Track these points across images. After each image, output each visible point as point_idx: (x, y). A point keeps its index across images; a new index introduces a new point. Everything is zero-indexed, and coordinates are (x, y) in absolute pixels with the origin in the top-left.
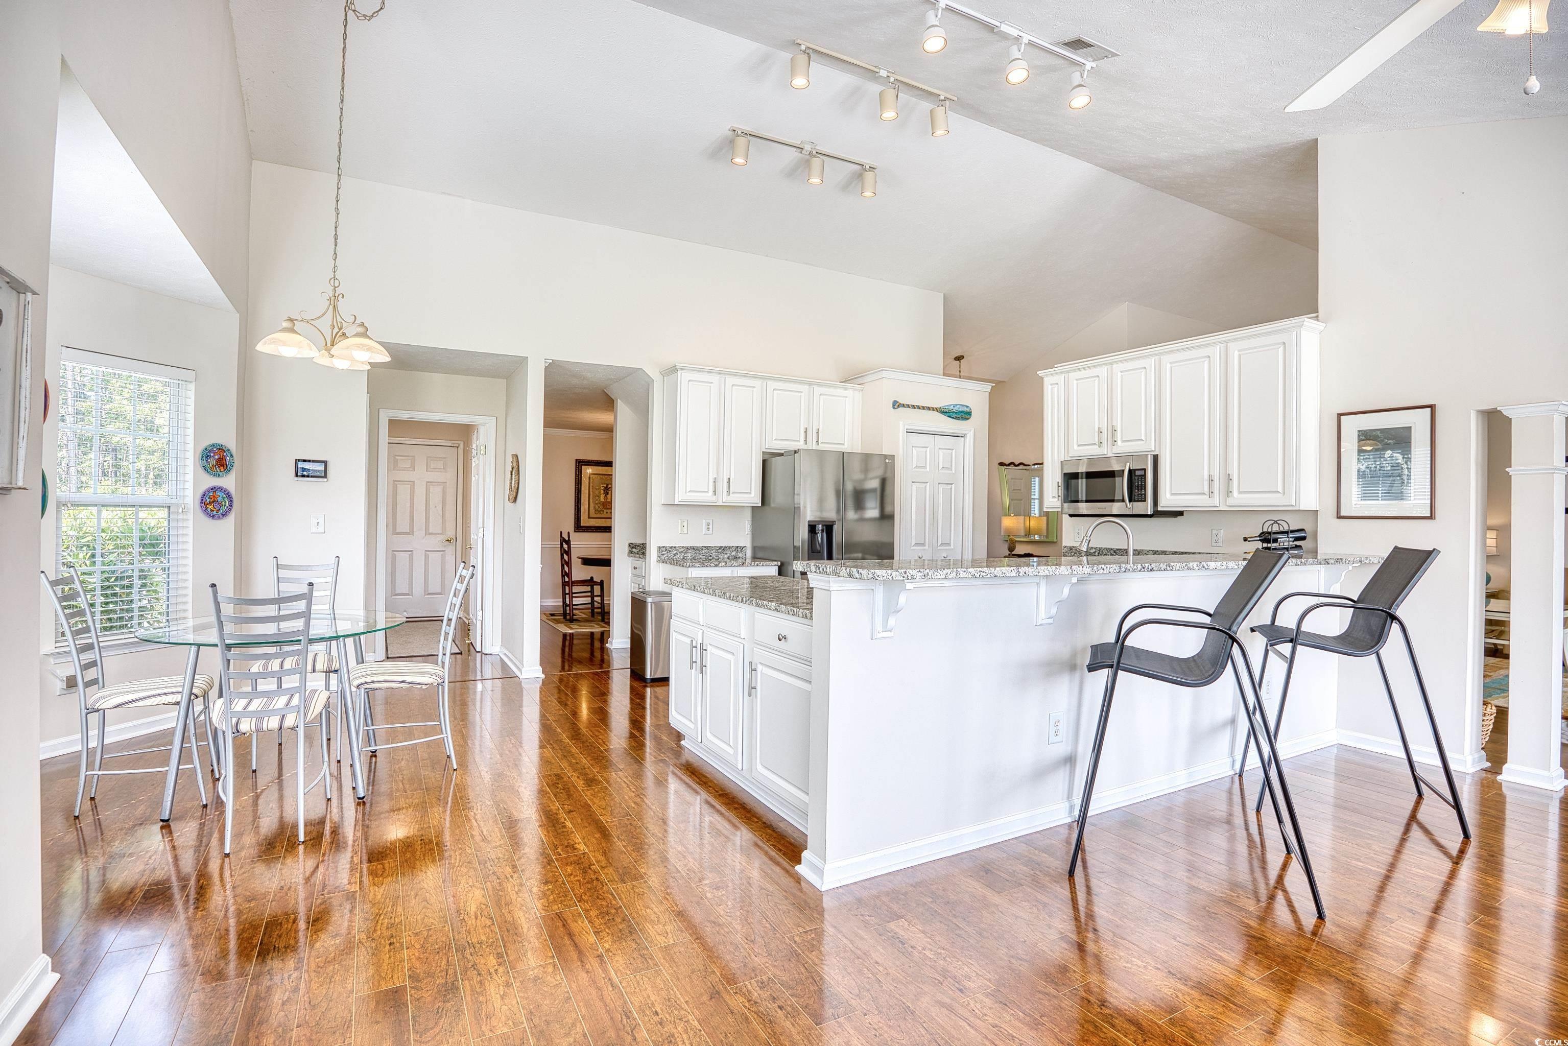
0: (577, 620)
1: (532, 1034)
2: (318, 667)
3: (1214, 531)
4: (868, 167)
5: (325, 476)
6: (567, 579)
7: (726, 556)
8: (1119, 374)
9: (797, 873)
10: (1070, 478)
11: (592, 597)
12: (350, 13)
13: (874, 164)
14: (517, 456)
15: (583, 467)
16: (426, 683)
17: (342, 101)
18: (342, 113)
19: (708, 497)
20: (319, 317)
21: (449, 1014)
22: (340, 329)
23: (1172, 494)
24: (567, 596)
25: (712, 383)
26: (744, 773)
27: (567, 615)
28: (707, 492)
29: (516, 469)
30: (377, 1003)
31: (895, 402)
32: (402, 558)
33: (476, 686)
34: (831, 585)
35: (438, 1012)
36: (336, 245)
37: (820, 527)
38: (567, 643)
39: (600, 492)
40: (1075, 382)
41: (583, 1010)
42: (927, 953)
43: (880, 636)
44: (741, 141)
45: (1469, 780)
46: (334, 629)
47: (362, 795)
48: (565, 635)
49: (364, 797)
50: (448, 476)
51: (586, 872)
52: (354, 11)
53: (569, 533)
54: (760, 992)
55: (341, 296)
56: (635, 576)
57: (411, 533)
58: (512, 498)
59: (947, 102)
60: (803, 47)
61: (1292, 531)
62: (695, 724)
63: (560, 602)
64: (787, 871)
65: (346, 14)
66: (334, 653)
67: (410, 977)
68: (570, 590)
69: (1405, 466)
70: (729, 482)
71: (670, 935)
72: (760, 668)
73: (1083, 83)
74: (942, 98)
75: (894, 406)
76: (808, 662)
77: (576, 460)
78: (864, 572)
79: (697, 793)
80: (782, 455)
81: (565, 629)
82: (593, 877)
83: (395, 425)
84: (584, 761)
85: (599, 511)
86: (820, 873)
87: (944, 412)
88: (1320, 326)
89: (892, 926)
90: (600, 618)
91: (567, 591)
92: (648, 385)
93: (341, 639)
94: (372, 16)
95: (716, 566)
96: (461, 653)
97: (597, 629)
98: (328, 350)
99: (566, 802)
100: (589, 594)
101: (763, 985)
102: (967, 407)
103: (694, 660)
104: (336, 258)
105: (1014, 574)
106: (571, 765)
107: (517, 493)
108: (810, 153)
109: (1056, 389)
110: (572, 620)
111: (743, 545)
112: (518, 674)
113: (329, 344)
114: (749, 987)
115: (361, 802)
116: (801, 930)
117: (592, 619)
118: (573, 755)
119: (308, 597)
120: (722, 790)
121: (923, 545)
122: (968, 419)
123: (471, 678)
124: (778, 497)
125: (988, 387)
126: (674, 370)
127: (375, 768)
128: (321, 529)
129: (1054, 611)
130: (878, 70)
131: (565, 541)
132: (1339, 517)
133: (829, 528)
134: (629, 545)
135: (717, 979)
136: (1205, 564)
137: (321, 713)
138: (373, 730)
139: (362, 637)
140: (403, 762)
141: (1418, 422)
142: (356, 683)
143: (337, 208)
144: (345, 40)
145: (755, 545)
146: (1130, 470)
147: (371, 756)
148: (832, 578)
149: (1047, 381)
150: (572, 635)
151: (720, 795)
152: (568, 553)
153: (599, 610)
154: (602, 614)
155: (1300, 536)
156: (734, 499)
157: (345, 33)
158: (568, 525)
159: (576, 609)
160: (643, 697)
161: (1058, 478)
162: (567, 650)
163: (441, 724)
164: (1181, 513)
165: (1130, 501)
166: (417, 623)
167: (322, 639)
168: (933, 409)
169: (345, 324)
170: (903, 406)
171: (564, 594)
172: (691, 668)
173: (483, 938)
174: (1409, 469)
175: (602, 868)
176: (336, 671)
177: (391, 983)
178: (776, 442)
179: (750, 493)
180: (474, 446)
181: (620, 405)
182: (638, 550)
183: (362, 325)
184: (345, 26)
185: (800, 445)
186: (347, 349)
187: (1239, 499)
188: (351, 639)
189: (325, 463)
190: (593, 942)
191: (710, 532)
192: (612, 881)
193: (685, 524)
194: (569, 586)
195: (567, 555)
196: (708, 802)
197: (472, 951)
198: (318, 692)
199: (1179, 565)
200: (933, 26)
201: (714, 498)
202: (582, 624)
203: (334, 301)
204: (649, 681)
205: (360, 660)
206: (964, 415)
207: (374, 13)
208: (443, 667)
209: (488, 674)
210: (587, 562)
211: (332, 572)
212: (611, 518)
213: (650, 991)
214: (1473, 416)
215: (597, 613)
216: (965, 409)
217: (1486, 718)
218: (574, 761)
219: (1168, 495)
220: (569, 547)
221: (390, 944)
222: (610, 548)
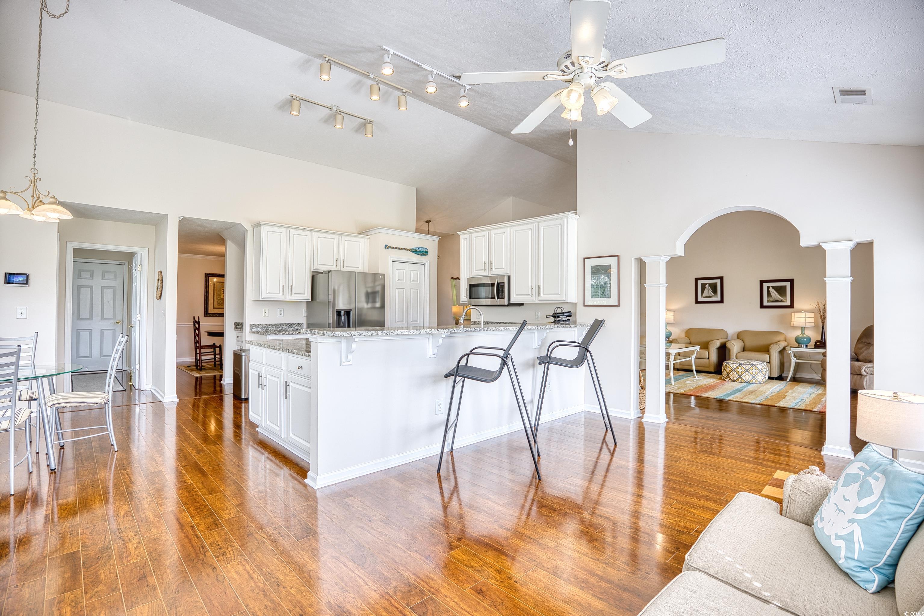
0: (204, 369)
1: (150, 560)
2: (23, 398)
3: (536, 313)
4: (368, 121)
5: (27, 283)
6: (198, 345)
7: (291, 329)
8: (494, 235)
9: (305, 483)
10: (472, 287)
11: (215, 355)
12: (44, 13)
13: (372, 119)
14: (161, 272)
15: (210, 278)
16: (97, 402)
17: (39, 65)
18: (39, 71)
19: (279, 296)
20: (23, 191)
21: (104, 558)
22: (39, 198)
23: (516, 295)
24: (198, 355)
25: (281, 233)
26: (285, 439)
27: (198, 366)
28: (279, 293)
29: (161, 280)
30: (62, 559)
31: (386, 246)
32: (85, 335)
33: (135, 408)
34: (318, 340)
35: (98, 558)
36: (35, 149)
37: (343, 312)
38: (198, 383)
39: (221, 293)
40: (474, 238)
41: (180, 548)
42: (359, 509)
43: (344, 364)
44: (296, 103)
45: (632, 422)
46: (34, 373)
47: (54, 468)
48: (197, 378)
49: (55, 469)
50: (116, 283)
51: (190, 492)
52: (47, 12)
53: (199, 317)
54: (273, 531)
55: (39, 179)
56: (239, 341)
57: (91, 318)
58: (158, 296)
59: (406, 94)
60: (327, 59)
61: (566, 313)
62: (261, 417)
63: (193, 359)
64: (300, 482)
65: (41, 13)
66: (35, 388)
67: (82, 546)
68: (200, 351)
69: (608, 283)
70: (292, 288)
71: (232, 514)
72: (291, 384)
73: (465, 95)
74: (404, 91)
75: (385, 248)
76: (309, 378)
77: (205, 273)
78: (330, 333)
79: (263, 454)
80: (322, 273)
81: (196, 374)
82: (194, 494)
83: (78, 252)
84: (197, 441)
85: (220, 304)
86: (315, 480)
87: (414, 251)
88: (577, 217)
89: (346, 500)
90: (219, 367)
91: (198, 352)
92: (244, 233)
93: (40, 379)
94: (60, 16)
95: (283, 334)
96: (125, 390)
97: (217, 374)
98: (31, 211)
99: (183, 462)
100: (213, 353)
101: (275, 529)
102: (426, 249)
103: (260, 383)
104: (35, 157)
105: (408, 333)
106: (189, 444)
107: (161, 294)
108: (336, 111)
109: (466, 241)
110: (201, 369)
111: (301, 323)
112: (162, 399)
113: (30, 207)
114: (268, 530)
115: (53, 472)
116: (300, 505)
117: (215, 368)
118: (191, 440)
119: (17, 354)
120: (274, 450)
121: (402, 321)
122: (426, 255)
123: (132, 404)
124: (321, 296)
125: (437, 239)
126: (258, 225)
127: (63, 454)
128: (24, 316)
129: (436, 351)
130: (369, 74)
131: (196, 323)
132: (585, 306)
133: (348, 313)
134: (235, 324)
135: (253, 529)
136: (507, 328)
137: (26, 421)
138: (62, 433)
139: (54, 378)
140: (82, 450)
141: (613, 262)
142: (50, 404)
143: (36, 127)
144: (41, 28)
145: (308, 322)
146: (498, 283)
147: (60, 449)
148: (318, 337)
149: (462, 237)
150: (201, 377)
151: (272, 452)
152: (199, 329)
153: (219, 363)
154: (219, 365)
155: (569, 315)
156: (295, 297)
157: (41, 24)
158: (200, 312)
159: (203, 362)
160: (240, 408)
161: (467, 287)
162: (198, 387)
163: (107, 427)
164: (522, 304)
165: (498, 298)
166: (95, 375)
167: (26, 379)
168: (407, 250)
169: (41, 196)
170: (391, 247)
171: (196, 354)
172: (259, 387)
173: (127, 526)
174: (610, 284)
175: (200, 489)
176: (36, 399)
177: (71, 550)
178: (319, 266)
179: (304, 294)
180: (134, 265)
181: (229, 243)
182: (239, 326)
183: (54, 197)
184: (41, 20)
185: (334, 268)
186: (43, 211)
187: (544, 297)
188: (46, 379)
189: (27, 275)
190: (190, 520)
191: (282, 315)
192: (204, 494)
193: (267, 312)
194: (199, 349)
195: (198, 330)
196: (268, 458)
197: (120, 531)
198: (23, 411)
199: (494, 328)
200: (386, 62)
201: (283, 297)
202: (207, 371)
203: (34, 182)
204: (243, 400)
205: (53, 392)
206: (424, 253)
207: (61, 15)
208: (108, 394)
209: (143, 400)
210: (211, 334)
211: (33, 341)
212: (223, 308)
213: (217, 537)
214: (633, 261)
215: (218, 365)
216: (425, 250)
217: (640, 395)
218: (191, 442)
219: (514, 296)
220: (199, 326)
221: (71, 534)
222: (223, 326)
